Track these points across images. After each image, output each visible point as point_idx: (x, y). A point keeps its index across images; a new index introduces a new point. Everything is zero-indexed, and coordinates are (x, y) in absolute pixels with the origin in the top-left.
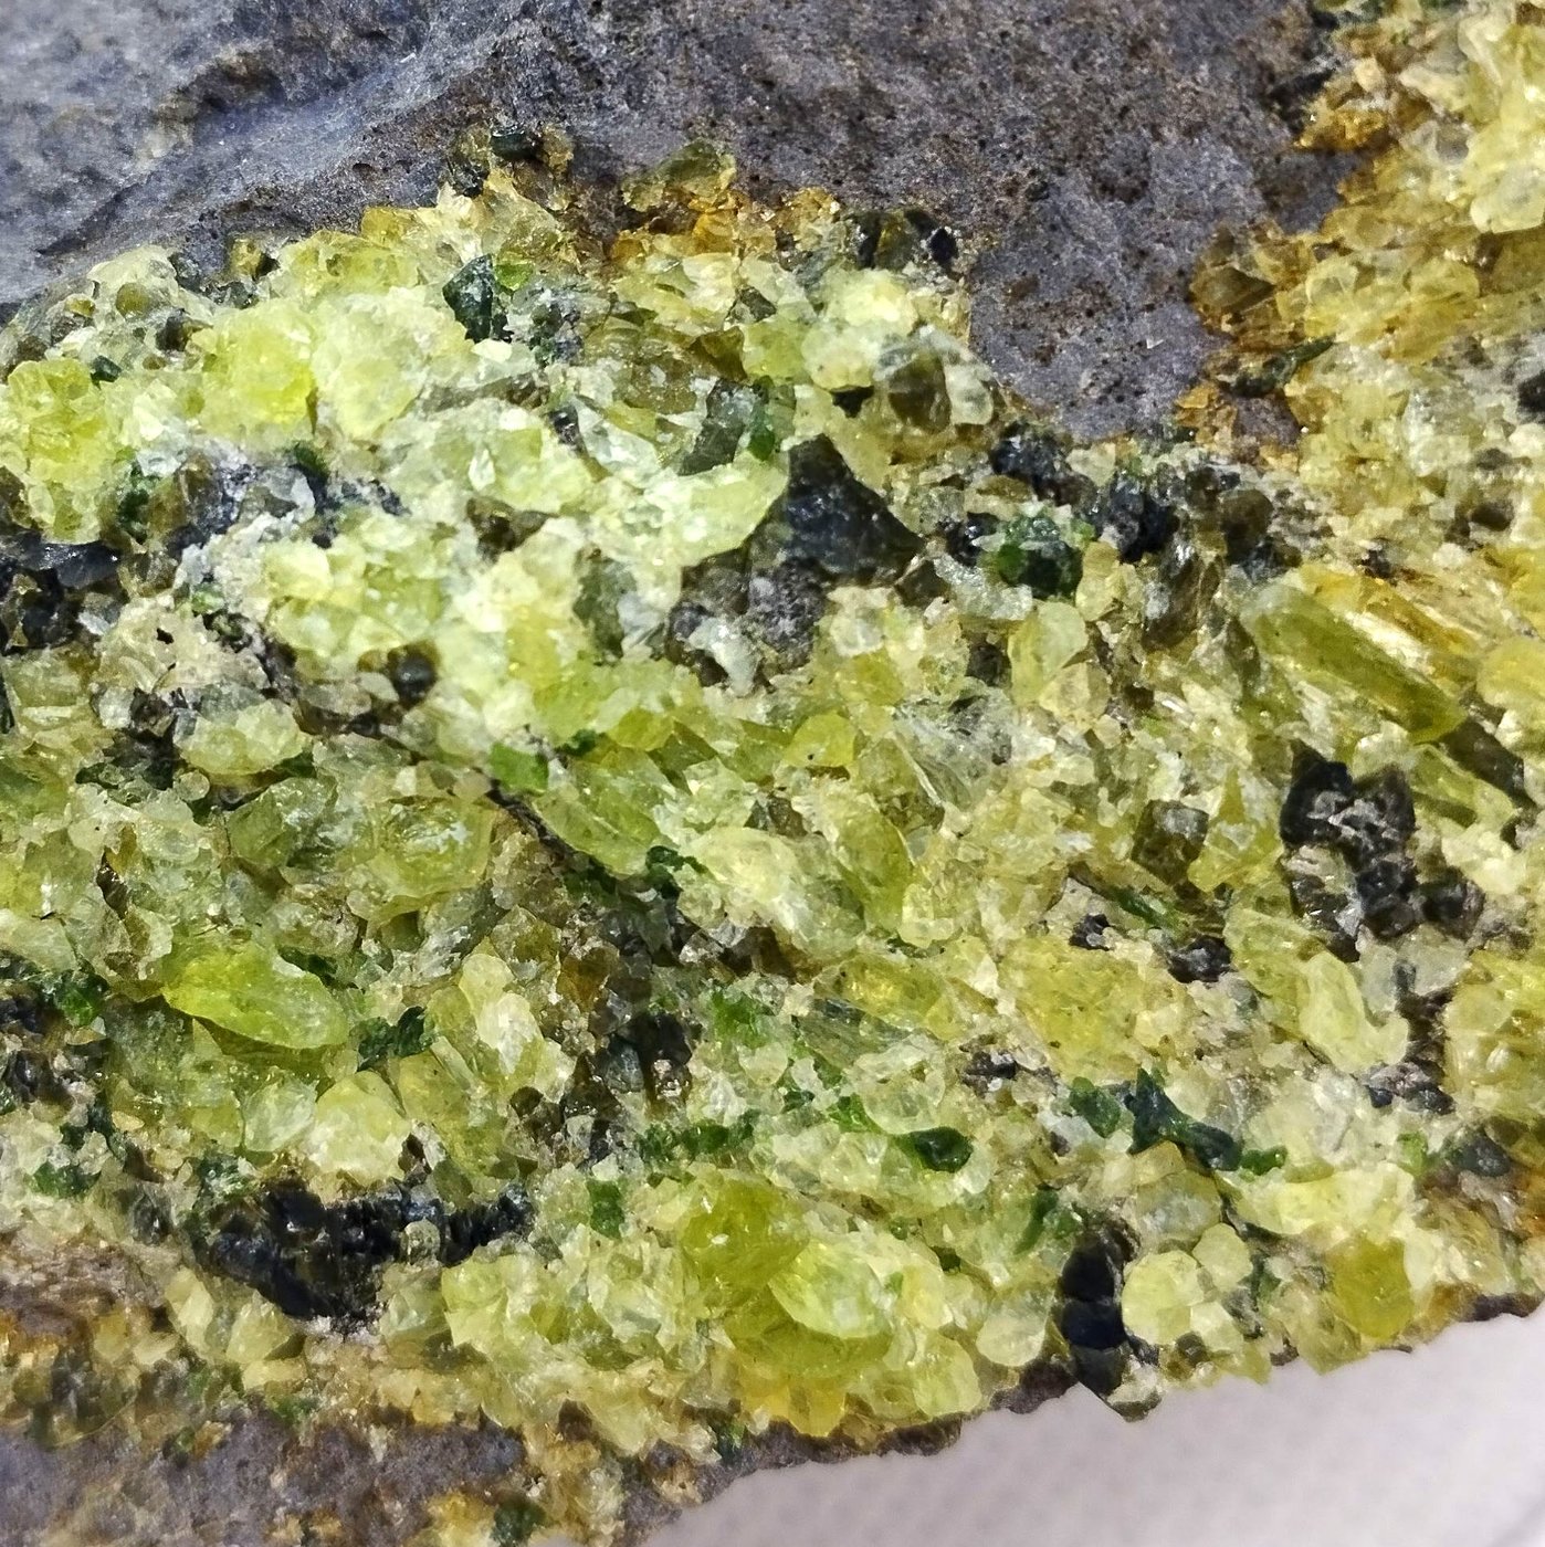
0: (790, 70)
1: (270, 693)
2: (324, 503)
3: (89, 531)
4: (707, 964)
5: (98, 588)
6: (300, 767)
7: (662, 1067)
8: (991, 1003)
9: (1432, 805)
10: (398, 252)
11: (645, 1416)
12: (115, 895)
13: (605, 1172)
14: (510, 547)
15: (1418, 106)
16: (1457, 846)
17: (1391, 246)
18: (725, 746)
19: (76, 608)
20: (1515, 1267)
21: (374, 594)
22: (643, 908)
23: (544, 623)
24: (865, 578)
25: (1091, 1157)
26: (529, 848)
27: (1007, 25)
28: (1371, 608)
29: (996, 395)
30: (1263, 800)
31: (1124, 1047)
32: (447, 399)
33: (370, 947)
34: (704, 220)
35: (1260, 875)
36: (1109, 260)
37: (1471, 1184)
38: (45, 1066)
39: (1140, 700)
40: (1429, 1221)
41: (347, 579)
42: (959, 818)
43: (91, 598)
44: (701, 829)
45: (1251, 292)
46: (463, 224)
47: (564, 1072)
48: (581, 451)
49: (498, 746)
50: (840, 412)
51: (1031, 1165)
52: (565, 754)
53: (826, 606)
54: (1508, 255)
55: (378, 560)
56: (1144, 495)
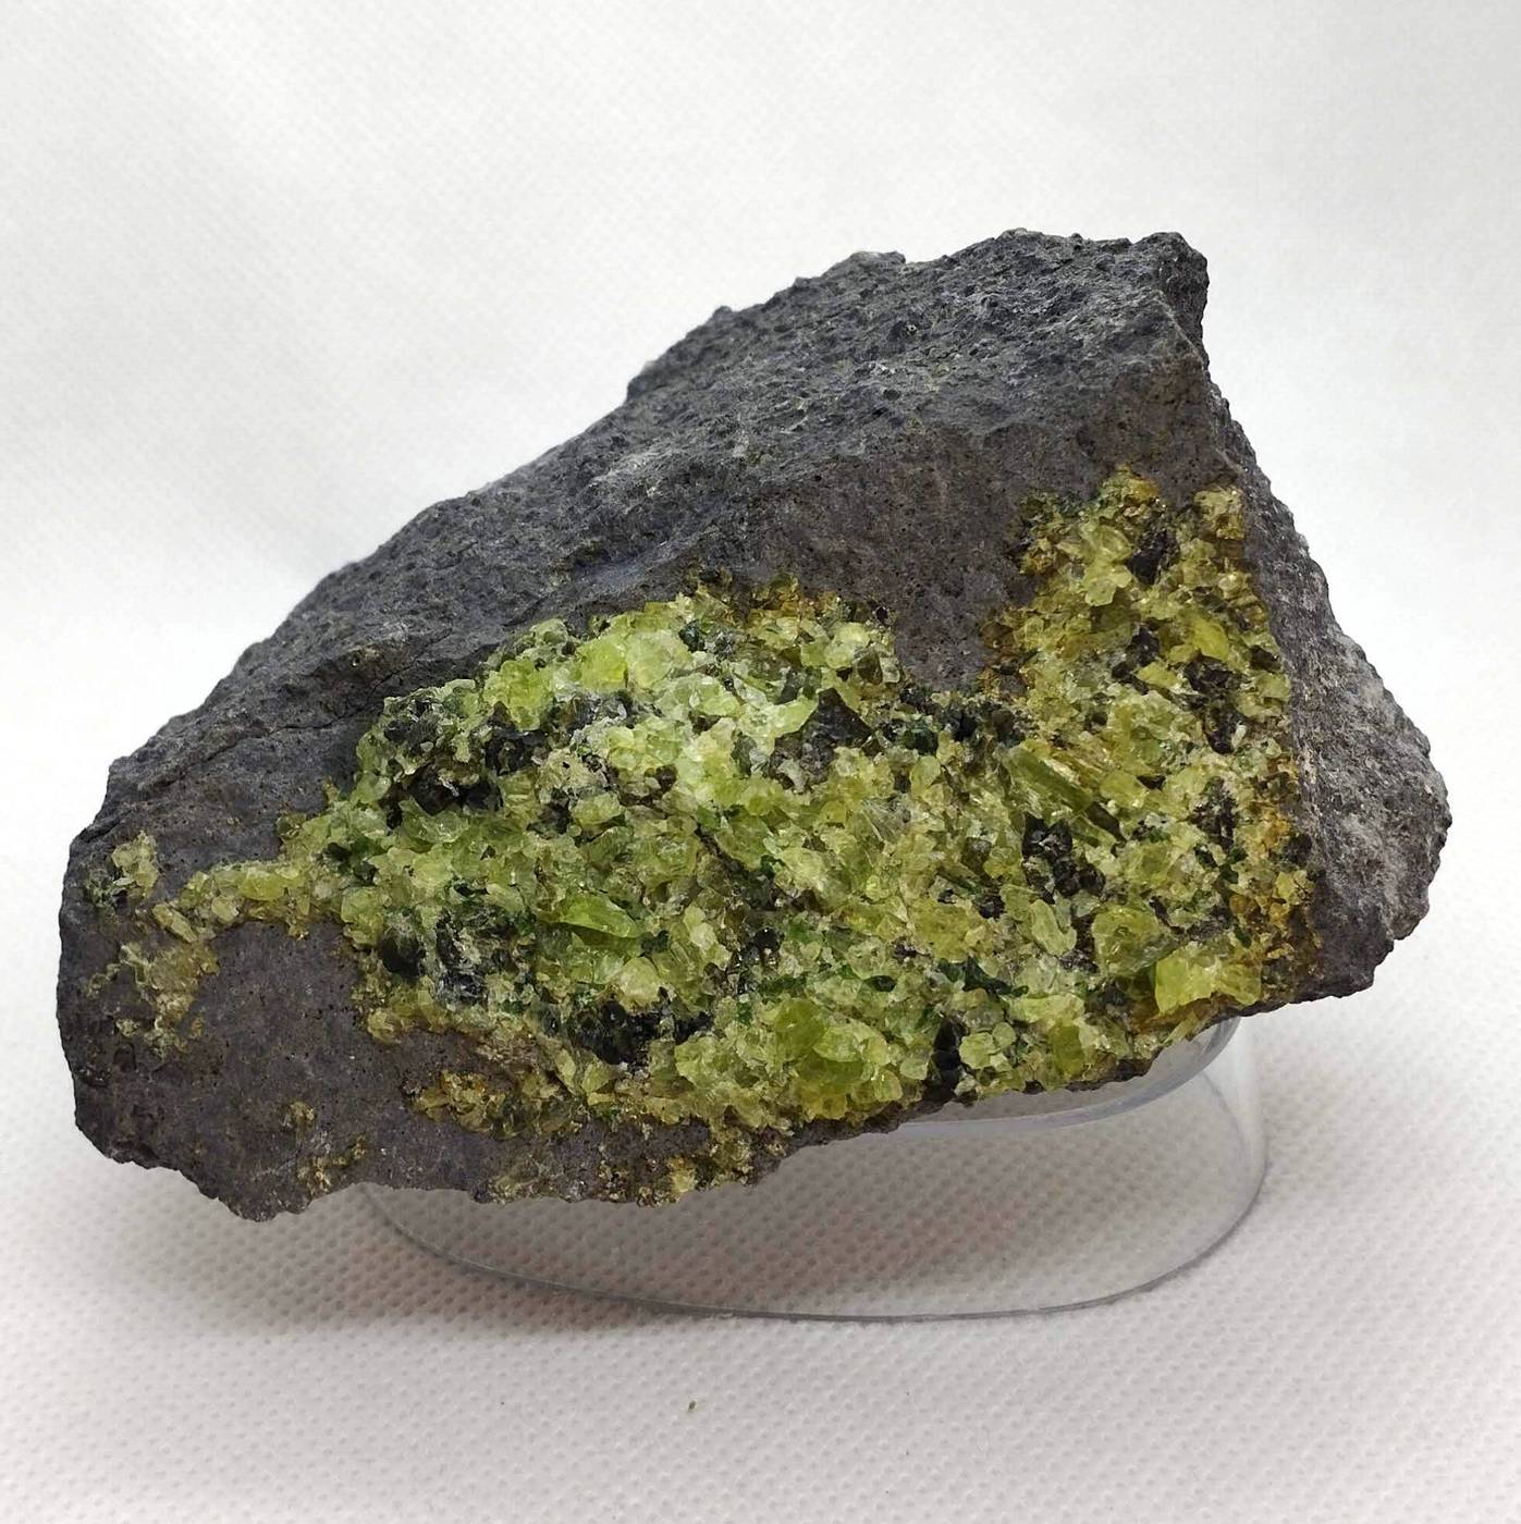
0: (819, 544)
1: (608, 789)
2: (630, 712)
3: (535, 726)
4: (786, 906)
5: (540, 745)
6: (619, 821)
7: (768, 952)
8: (904, 924)
9: (1082, 838)
10: (660, 618)
11: (761, 1112)
12: (542, 878)
13: (744, 999)
14: (706, 729)
15: (1064, 557)
16: (1091, 855)
17: (1057, 612)
18: (793, 815)
19: (531, 754)
20: (1132, 1046)
21: (651, 747)
22: (760, 884)
23: (719, 761)
24: (849, 743)
25: (948, 991)
26: (713, 862)
27: (906, 527)
28: (1055, 758)
29: (901, 671)
30: (1014, 839)
31: (962, 945)
32: (680, 673)
33: (647, 902)
34: (785, 605)
35: (1014, 870)
36: (948, 621)
37: (1112, 1010)
38: (509, 956)
39: (963, 798)
40: (1091, 1022)
41: (641, 740)
42: (889, 847)
43: (536, 750)
44: (783, 848)
45: (1004, 632)
46: (687, 608)
47: (727, 957)
48: (735, 694)
49: (700, 807)
50: (840, 679)
51: (922, 995)
52: (728, 814)
53: (836, 756)
54: (1104, 618)
55: (653, 733)
56: (962, 712)
